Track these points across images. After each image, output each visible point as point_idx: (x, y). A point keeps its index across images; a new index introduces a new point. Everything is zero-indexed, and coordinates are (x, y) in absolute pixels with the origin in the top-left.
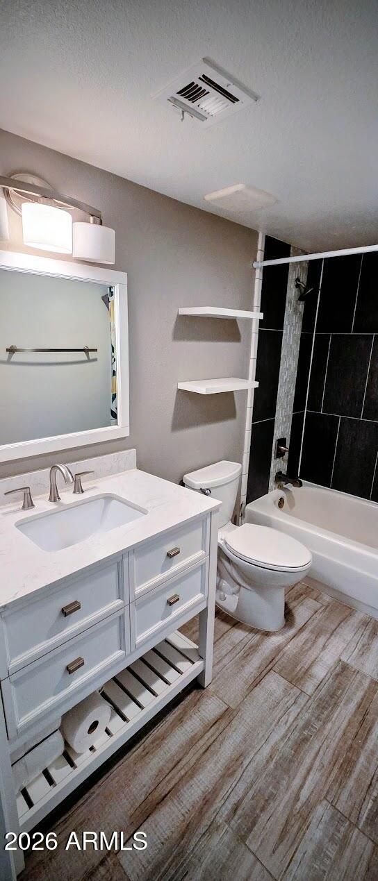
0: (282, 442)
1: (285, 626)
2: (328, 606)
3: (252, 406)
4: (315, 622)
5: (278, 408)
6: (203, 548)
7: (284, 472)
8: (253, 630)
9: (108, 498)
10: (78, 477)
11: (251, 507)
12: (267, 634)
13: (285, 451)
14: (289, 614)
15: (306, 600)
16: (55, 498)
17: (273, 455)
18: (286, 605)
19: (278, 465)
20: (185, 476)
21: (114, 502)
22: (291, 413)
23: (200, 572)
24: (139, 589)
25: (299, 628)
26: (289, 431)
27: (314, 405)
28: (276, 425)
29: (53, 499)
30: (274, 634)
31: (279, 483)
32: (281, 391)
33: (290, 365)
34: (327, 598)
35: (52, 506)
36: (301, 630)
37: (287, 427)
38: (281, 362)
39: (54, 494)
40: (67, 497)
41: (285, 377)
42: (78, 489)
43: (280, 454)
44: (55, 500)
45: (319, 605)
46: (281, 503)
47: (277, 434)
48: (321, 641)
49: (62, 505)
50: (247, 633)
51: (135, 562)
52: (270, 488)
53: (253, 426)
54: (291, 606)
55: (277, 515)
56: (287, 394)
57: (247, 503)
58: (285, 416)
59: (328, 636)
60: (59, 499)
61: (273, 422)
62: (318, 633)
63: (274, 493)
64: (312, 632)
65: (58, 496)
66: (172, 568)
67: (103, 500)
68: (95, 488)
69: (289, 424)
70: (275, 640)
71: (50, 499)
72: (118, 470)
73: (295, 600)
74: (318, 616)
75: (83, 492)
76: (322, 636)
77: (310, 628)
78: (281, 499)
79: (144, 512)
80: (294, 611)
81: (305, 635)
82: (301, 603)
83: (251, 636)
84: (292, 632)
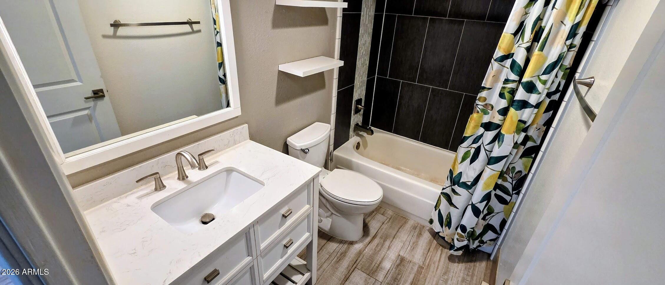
0: (359, 101)
1: (363, 236)
2: (391, 218)
3: (338, 77)
4: (383, 230)
5: (356, 76)
6: (309, 203)
7: (360, 124)
8: (341, 242)
9: (229, 171)
10: (201, 157)
11: (337, 153)
12: (352, 243)
13: (361, 108)
14: (366, 228)
15: (377, 216)
16: (183, 177)
17: (353, 112)
18: (364, 220)
19: (356, 119)
20: (288, 139)
21: (234, 173)
22: (365, 79)
23: (307, 219)
24: (263, 245)
25: (372, 236)
26: (364, 93)
27: (382, 72)
28: (355, 90)
29: (181, 179)
30: (356, 242)
31: (356, 132)
32: (359, 63)
33: (366, 41)
34: (390, 213)
35: (181, 185)
36: (374, 237)
37: (362, 90)
38: (360, 39)
39: (182, 174)
40: (194, 175)
41: (362, 51)
42: (202, 166)
43: (357, 111)
44: (183, 179)
45: (385, 218)
46: (358, 146)
47: (356, 97)
48: (387, 243)
49: (189, 183)
50: (338, 244)
51: (259, 229)
52: (350, 137)
53: (338, 93)
54: (367, 221)
55: (356, 158)
56: (363, 65)
57: (334, 150)
58: (361, 82)
59: (391, 239)
60: (187, 177)
61: (352, 88)
62: (385, 238)
63: (354, 140)
64: (381, 238)
65: (186, 175)
66: (287, 223)
67: (225, 173)
68: (217, 162)
69: (364, 88)
70: (358, 247)
71: (179, 179)
72: (234, 142)
73: (369, 216)
74: (385, 226)
75: (207, 167)
76: (388, 240)
77: (379, 235)
78: (358, 143)
79: (262, 184)
80: (369, 224)
81: (376, 241)
82: (373, 218)
83: (341, 245)
84: (368, 239)
